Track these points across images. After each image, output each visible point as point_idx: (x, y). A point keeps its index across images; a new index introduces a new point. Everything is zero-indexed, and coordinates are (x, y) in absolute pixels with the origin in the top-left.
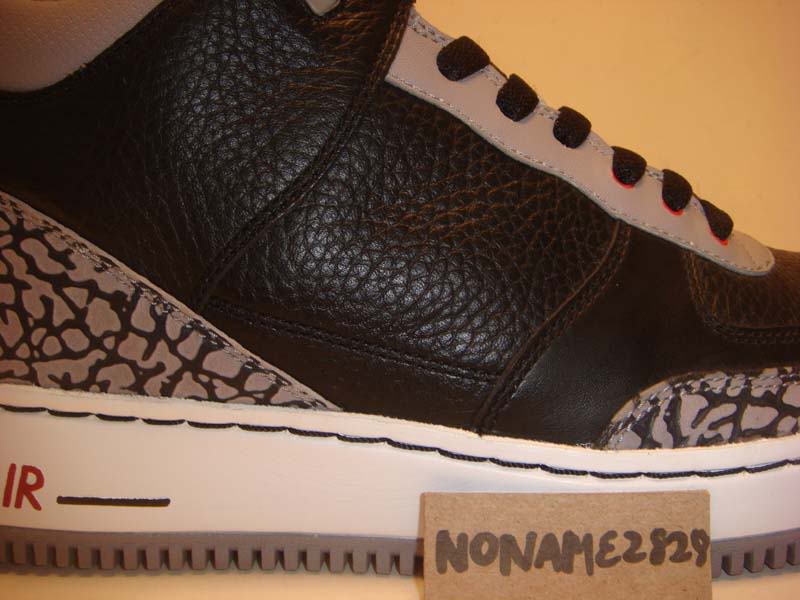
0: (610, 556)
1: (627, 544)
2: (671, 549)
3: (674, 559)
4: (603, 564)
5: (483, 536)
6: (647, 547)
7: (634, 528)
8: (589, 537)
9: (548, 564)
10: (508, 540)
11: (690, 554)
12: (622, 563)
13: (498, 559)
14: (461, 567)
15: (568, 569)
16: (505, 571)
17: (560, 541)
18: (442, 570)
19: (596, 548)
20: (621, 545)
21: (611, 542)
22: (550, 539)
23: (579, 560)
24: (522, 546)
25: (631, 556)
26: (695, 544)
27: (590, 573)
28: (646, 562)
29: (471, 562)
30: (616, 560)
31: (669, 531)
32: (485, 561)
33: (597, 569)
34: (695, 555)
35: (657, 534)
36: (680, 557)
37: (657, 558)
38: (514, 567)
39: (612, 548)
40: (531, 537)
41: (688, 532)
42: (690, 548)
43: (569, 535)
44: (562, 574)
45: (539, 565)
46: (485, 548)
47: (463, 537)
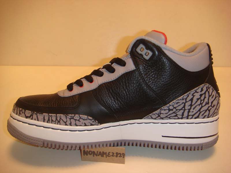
0: (109, 155)
1: (112, 154)
2: (119, 155)
3: (120, 157)
4: (108, 156)
5: (90, 151)
6: (115, 155)
7: (113, 152)
8: (106, 153)
9: (100, 156)
10: (94, 152)
11: (122, 156)
12: (111, 157)
13: (92, 154)
14: (87, 155)
15: (103, 157)
16: (94, 156)
17: (102, 153)
18: (84, 155)
19: (107, 154)
20: (111, 154)
21: (110, 153)
22: (100, 152)
23: (105, 156)
24: (96, 153)
25: (113, 156)
26: (123, 155)
27: (106, 157)
28: (115, 157)
29: (88, 155)
30: (110, 156)
31: (119, 153)
32: (90, 154)
33: (107, 157)
34: (123, 156)
35: (117, 153)
36: (120, 156)
37: (117, 156)
38: (95, 156)
39: (110, 154)
40: (97, 152)
41: (122, 153)
42: (122, 155)
43: (103, 152)
44: (102, 157)
45: (99, 156)
46: (90, 153)
47: (87, 151)
